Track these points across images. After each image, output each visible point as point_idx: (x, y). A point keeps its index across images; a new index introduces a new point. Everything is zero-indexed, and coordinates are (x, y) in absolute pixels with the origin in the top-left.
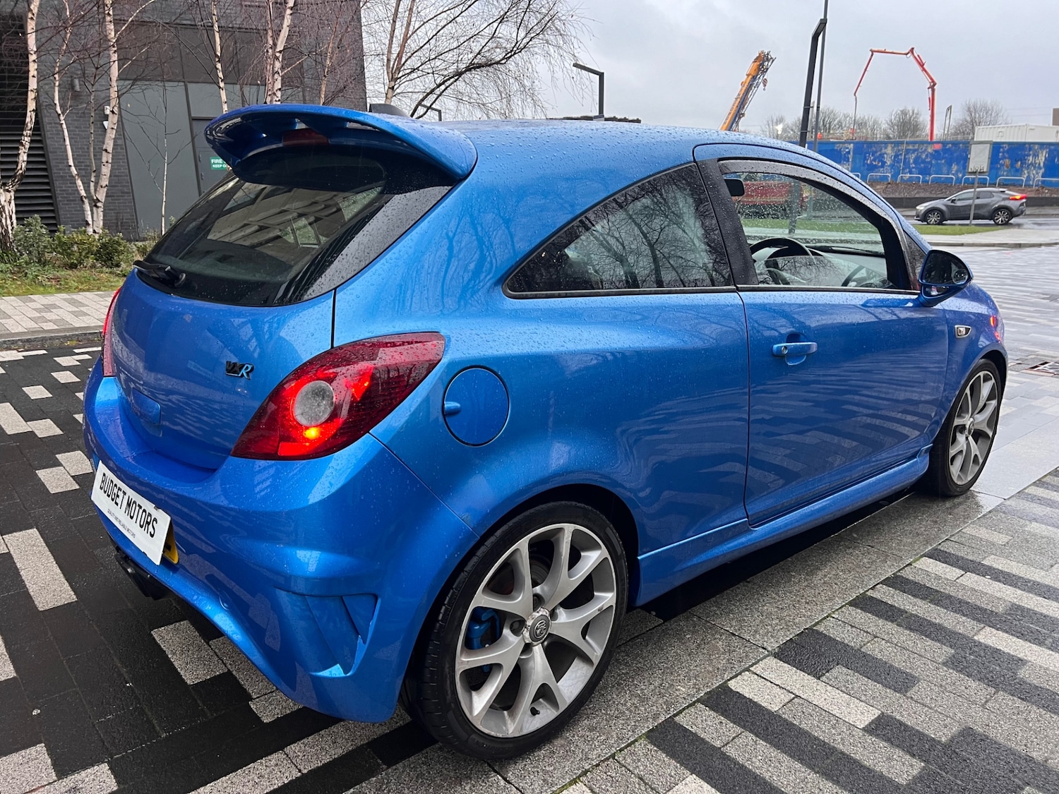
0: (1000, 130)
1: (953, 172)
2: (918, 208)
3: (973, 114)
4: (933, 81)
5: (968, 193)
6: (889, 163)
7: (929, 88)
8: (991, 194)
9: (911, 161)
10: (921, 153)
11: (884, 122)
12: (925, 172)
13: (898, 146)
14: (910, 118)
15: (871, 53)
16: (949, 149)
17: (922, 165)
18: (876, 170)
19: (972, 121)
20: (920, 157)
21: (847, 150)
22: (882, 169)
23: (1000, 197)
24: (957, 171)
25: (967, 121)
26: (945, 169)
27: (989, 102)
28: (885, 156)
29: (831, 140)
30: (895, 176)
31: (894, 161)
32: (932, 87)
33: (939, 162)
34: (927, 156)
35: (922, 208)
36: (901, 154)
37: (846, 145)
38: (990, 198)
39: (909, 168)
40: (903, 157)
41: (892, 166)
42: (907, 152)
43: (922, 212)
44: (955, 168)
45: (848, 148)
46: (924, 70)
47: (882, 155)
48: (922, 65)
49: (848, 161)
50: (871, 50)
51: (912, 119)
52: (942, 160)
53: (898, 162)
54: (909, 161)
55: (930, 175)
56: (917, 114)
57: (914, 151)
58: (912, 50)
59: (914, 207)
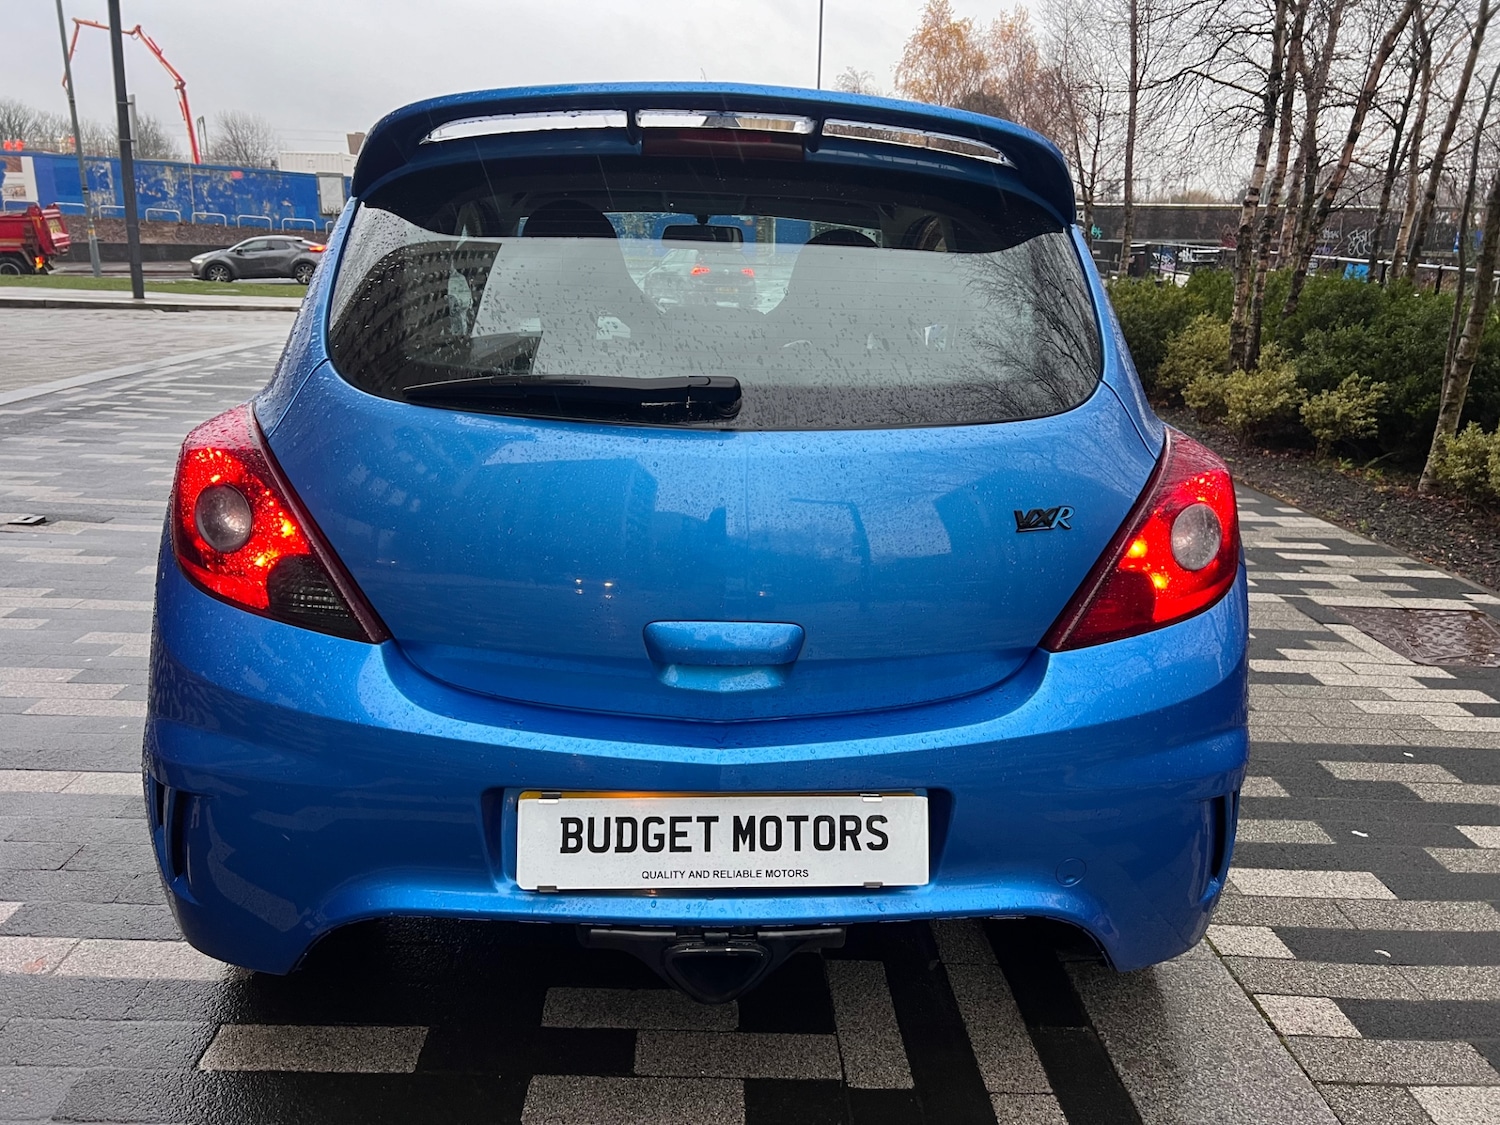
0: (309, 158)
1: (266, 212)
2: (193, 260)
3: (234, 132)
4: (180, 80)
5: (259, 240)
6: (172, 194)
7: (176, 88)
8: (285, 245)
9: (205, 193)
10: (216, 182)
11: (107, 131)
12: (226, 209)
13: (181, 171)
14: (146, 128)
15: (74, 25)
16: (254, 179)
17: (222, 200)
18: (156, 204)
19: (234, 140)
20: (216, 188)
21: (102, 171)
22: (164, 203)
23: (298, 248)
24: (272, 211)
25: (228, 141)
26: (254, 207)
27: (251, 117)
28: (165, 184)
29: (45, 152)
30: (186, 214)
31: (179, 191)
32: (181, 86)
33: (245, 196)
34: (225, 187)
35: (199, 260)
36: (188, 183)
37: (99, 163)
38: (286, 248)
39: (204, 203)
40: (191, 187)
41: (178, 199)
42: (196, 179)
43: (202, 267)
44: (267, 206)
45: (102, 168)
46: (163, 60)
47: (159, 182)
48: (159, 54)
49: (107, 187)
50: (74, 20)
51: (149, 130)
52: (247, 194)
53: (186, 194)
54: (202, 194)
55: (236, 215)
56: (155, 124)
57: (206, 179)
58: (138, 28)
59: (188, 259)
